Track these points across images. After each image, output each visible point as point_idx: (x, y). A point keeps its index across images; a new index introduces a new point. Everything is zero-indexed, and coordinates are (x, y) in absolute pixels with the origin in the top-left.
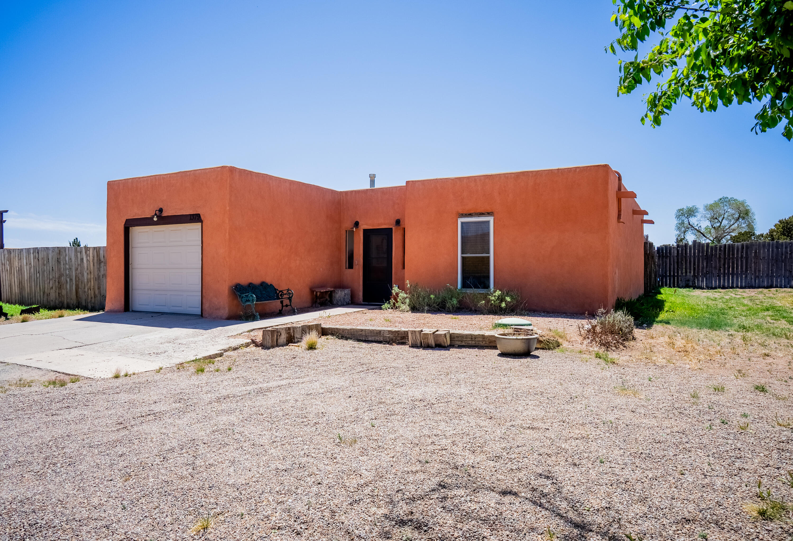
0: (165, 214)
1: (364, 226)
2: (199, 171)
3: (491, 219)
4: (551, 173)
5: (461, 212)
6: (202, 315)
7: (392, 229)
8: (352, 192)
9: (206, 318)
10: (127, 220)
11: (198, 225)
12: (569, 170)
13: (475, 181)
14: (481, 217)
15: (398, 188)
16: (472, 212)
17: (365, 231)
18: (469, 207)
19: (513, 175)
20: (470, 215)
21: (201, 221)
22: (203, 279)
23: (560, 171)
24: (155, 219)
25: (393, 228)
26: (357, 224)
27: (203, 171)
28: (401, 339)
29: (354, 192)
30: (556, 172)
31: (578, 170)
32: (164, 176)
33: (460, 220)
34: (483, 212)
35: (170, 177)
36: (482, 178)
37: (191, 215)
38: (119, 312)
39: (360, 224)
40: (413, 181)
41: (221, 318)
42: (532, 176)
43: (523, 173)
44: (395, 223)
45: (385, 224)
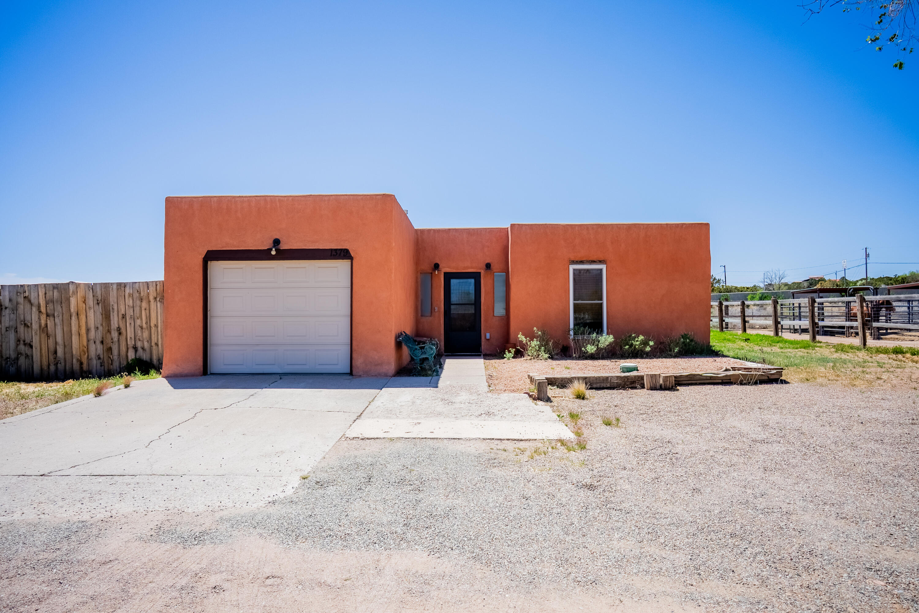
0: (284, 246)
1: (445, 268)
2: (346, 197)
3: (603, 267)
4: (660, 227)
5: (573, 258)
6: (351, 374)
7: (480, 273)
8: (429, 231)
9: (360, 376)
10: (208, 251)
11: (347, 263)
12: (677, 225)
13: (588, 229)
14: (593, 264)
15: (488, 230)
16: (584, 259)
17: (446, 274)
18: (582, 254)
19: (625, 226)
20: (581, 262)
21: (350, 258)
22: (353, 329)
23: (669, 226)
24: (273, 253)
25: (482, 272)
26: (436, 266)
27: (352, 197)
28: (631, 384)
29: (432, 231)
30: (665, 226)
31: (684, 226)
32: (282, 198)
33: (572, 267)
34: (595, 260)
35: (293, 200)
36: (595, 226)
37: (332, 250)
38: (197, 376)
39: (440, 267)
40: (519, 225)
41: (386, 375)
42: (643, 229)
43: (635, 225)
44: (485, 267)
45: (472, 268)
